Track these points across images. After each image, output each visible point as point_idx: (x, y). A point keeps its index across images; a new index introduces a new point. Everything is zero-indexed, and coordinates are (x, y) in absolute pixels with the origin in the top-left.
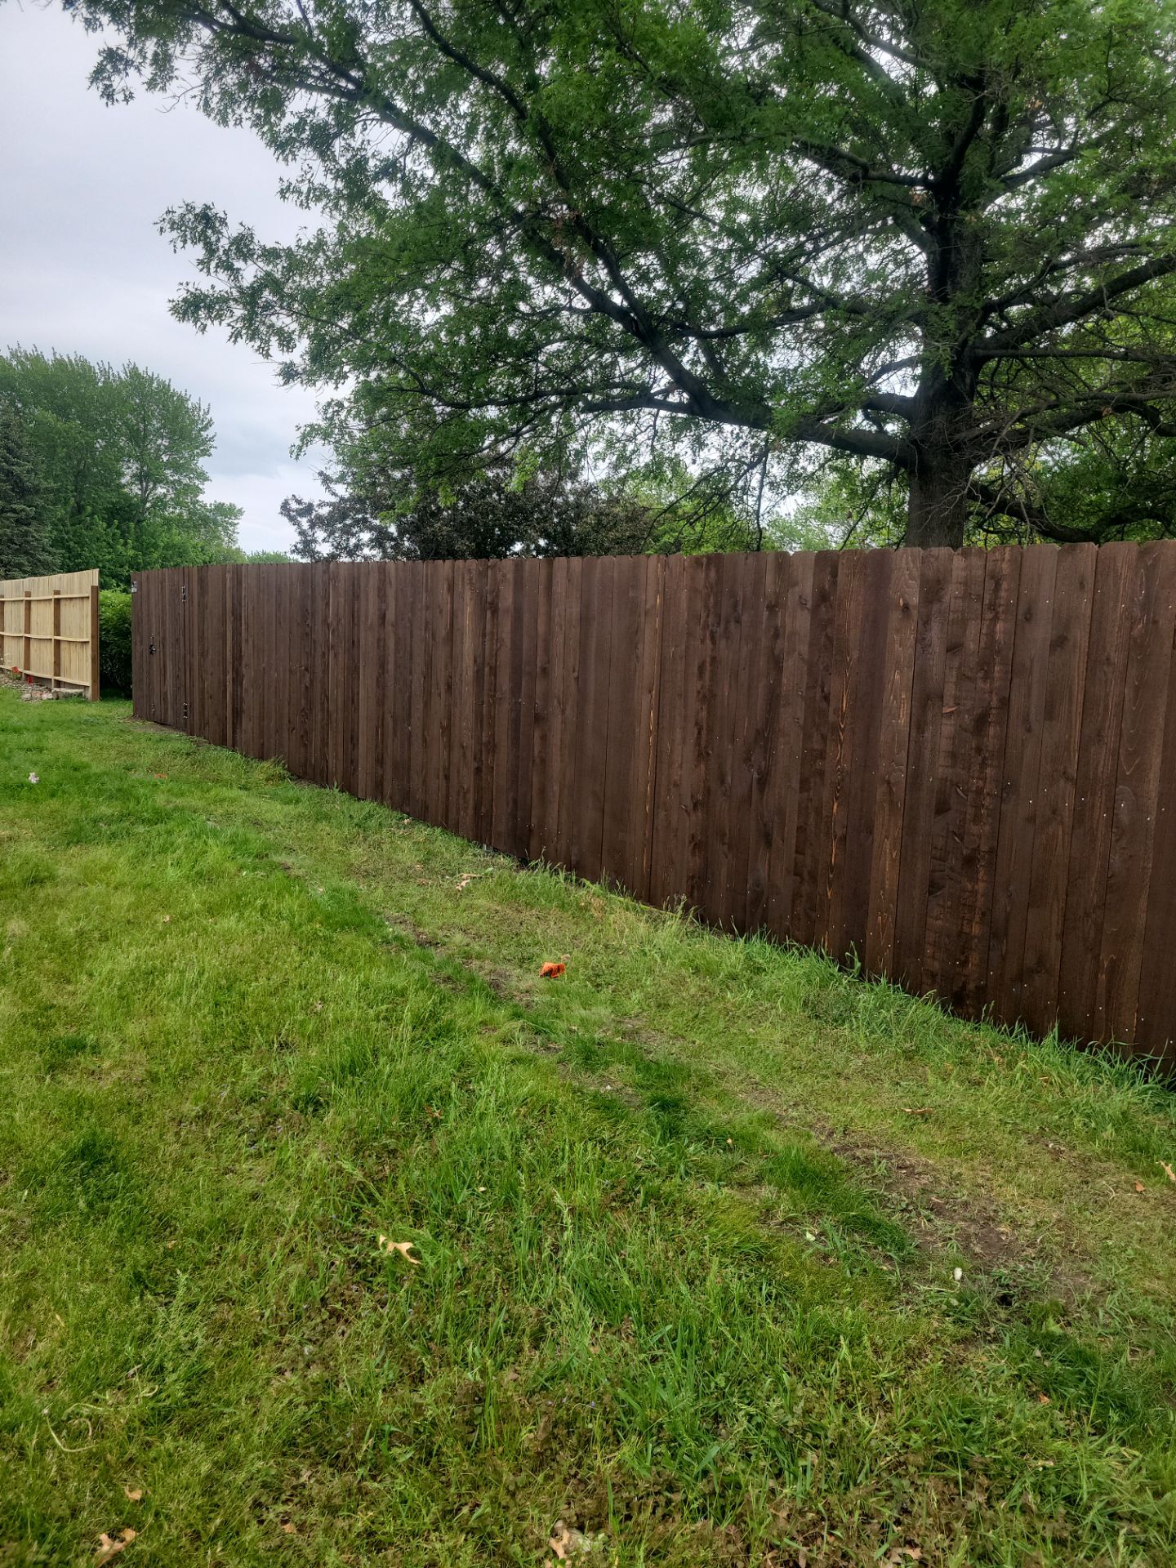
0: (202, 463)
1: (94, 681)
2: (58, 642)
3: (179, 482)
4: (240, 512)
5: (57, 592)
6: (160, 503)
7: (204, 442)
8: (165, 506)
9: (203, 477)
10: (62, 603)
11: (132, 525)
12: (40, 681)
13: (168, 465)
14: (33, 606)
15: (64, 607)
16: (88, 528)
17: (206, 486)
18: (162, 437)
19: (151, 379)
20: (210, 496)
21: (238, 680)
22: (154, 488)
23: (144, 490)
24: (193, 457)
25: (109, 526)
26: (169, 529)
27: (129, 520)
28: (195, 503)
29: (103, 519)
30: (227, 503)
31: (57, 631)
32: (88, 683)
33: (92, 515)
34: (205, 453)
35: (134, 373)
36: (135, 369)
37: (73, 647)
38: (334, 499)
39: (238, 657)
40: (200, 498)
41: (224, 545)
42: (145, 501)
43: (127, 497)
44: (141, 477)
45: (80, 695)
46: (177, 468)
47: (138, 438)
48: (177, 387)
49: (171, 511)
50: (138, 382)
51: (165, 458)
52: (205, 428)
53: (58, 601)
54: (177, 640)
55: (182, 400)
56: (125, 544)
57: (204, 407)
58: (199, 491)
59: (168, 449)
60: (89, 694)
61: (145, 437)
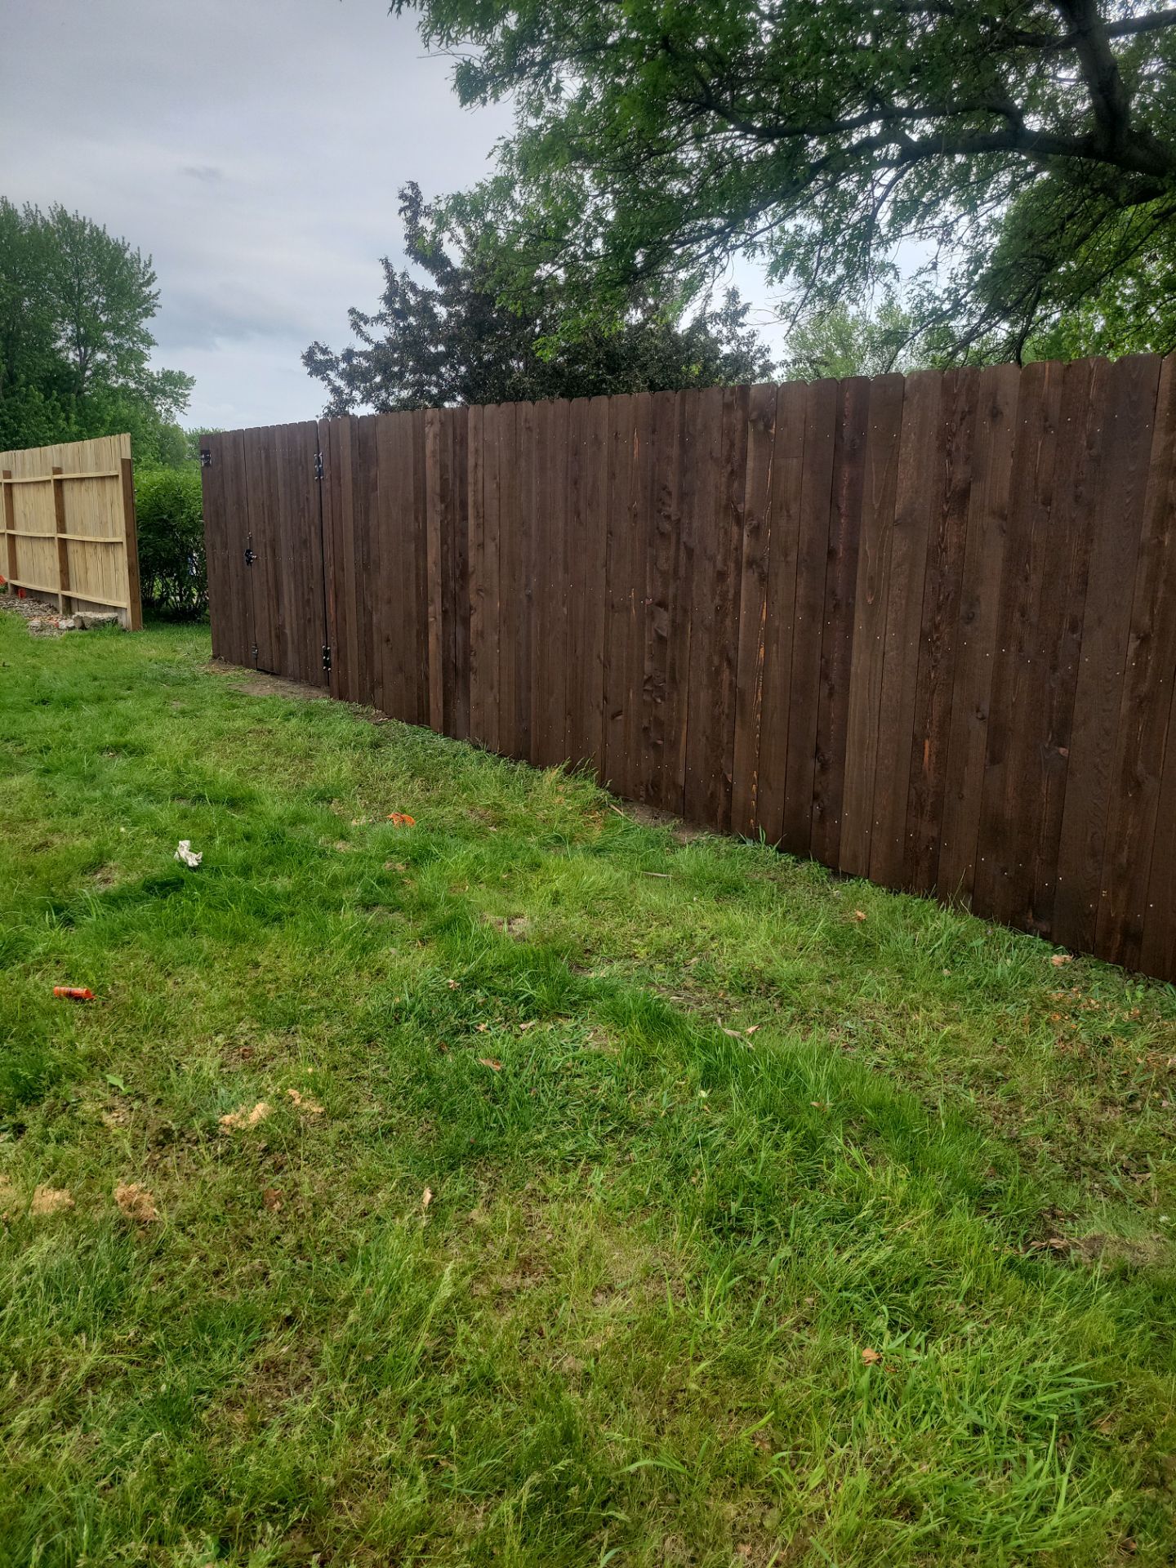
0: (146, 324)
1: (133, 601)
2: (63, 543)
3: (120, 346)
4: (192, 381)
5: (57, 471)
6: (101, 370)
7: (147, 299)
8: (106, 375)
9: (148, 340)
10: (66, 487)
11: (73, 396)
12: (37, 596)
13: (108, 326)
14: (16, 491)
15: (70, 493)
16: (25, 401)
17: (152, 352)
18: (98, 293)
19: (83, 226)
20: (156, 363)
21: (456, 611)
22: (94, 353)
23: (83, 357)
24: (136, 317)
25: (47, 398)
26: (115, 402)
27: (68, 390)
28: (140, 370)
29: (40, 390)
30: (176, 371)
31: (62, 527)
32: (125, 603)
33: (27, 385)
34: (148, 313)
35: (62, 217)
36: (63, 213)
37: (89, 550)
38: (369, 348)
39: (458, 573)
40: (146, 365)
41: (162, 422)
42: (84, 369)
43: (64, 365)
44: (79, 341)
45: (115, 621)
46: (119, 331)
47: (72, 295)
48: (113, 234)
49: (116, 382)
50: (69, 228)
51: (103, 318)
52: (148, 283)
53: (59, 483)
54: (305, 543)
55: (119, 250)
56: (67, 419)
57: (144, 258)
58: (141, 357)
59: (107, 308)
60: (126, 619)
61: (81, 292)
